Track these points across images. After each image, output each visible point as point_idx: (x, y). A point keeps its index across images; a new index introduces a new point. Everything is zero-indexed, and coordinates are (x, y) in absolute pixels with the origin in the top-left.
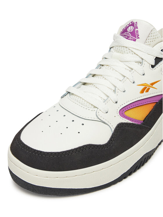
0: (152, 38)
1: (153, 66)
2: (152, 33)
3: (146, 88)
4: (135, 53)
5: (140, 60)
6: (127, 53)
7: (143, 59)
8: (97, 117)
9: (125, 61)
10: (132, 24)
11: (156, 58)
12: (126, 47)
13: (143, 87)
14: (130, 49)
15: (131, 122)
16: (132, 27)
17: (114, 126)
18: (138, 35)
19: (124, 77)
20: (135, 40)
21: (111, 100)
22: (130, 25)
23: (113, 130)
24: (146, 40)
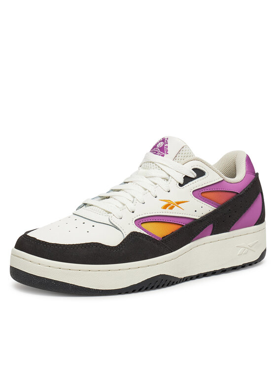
0: (183, 155)
1: (180, 185)
2: (183, 151)
3: (169, 205)
4: (162, 169)
5: (167, 176)
6: (154, 169)
7: (169, 176)
8: (110, 221)
9: (150, 177)
10: (163, 140)
11: (186, 176)
12: (153, 163)
13: (166, 203)
14: (157, 164)
15: (146, 234)
16: (162, 142)
17: (127, 233)
18: (167, 151)
19: (146, 190)
20: (163, 156)
21: (127, 209)
22: (160, 141)
23: (125, 236)
24: (176, 156)
